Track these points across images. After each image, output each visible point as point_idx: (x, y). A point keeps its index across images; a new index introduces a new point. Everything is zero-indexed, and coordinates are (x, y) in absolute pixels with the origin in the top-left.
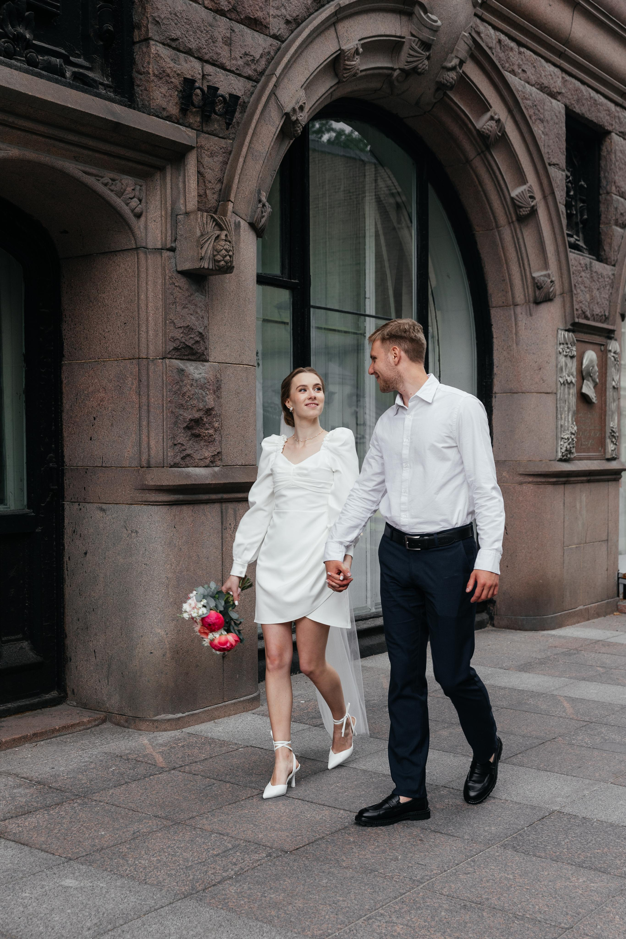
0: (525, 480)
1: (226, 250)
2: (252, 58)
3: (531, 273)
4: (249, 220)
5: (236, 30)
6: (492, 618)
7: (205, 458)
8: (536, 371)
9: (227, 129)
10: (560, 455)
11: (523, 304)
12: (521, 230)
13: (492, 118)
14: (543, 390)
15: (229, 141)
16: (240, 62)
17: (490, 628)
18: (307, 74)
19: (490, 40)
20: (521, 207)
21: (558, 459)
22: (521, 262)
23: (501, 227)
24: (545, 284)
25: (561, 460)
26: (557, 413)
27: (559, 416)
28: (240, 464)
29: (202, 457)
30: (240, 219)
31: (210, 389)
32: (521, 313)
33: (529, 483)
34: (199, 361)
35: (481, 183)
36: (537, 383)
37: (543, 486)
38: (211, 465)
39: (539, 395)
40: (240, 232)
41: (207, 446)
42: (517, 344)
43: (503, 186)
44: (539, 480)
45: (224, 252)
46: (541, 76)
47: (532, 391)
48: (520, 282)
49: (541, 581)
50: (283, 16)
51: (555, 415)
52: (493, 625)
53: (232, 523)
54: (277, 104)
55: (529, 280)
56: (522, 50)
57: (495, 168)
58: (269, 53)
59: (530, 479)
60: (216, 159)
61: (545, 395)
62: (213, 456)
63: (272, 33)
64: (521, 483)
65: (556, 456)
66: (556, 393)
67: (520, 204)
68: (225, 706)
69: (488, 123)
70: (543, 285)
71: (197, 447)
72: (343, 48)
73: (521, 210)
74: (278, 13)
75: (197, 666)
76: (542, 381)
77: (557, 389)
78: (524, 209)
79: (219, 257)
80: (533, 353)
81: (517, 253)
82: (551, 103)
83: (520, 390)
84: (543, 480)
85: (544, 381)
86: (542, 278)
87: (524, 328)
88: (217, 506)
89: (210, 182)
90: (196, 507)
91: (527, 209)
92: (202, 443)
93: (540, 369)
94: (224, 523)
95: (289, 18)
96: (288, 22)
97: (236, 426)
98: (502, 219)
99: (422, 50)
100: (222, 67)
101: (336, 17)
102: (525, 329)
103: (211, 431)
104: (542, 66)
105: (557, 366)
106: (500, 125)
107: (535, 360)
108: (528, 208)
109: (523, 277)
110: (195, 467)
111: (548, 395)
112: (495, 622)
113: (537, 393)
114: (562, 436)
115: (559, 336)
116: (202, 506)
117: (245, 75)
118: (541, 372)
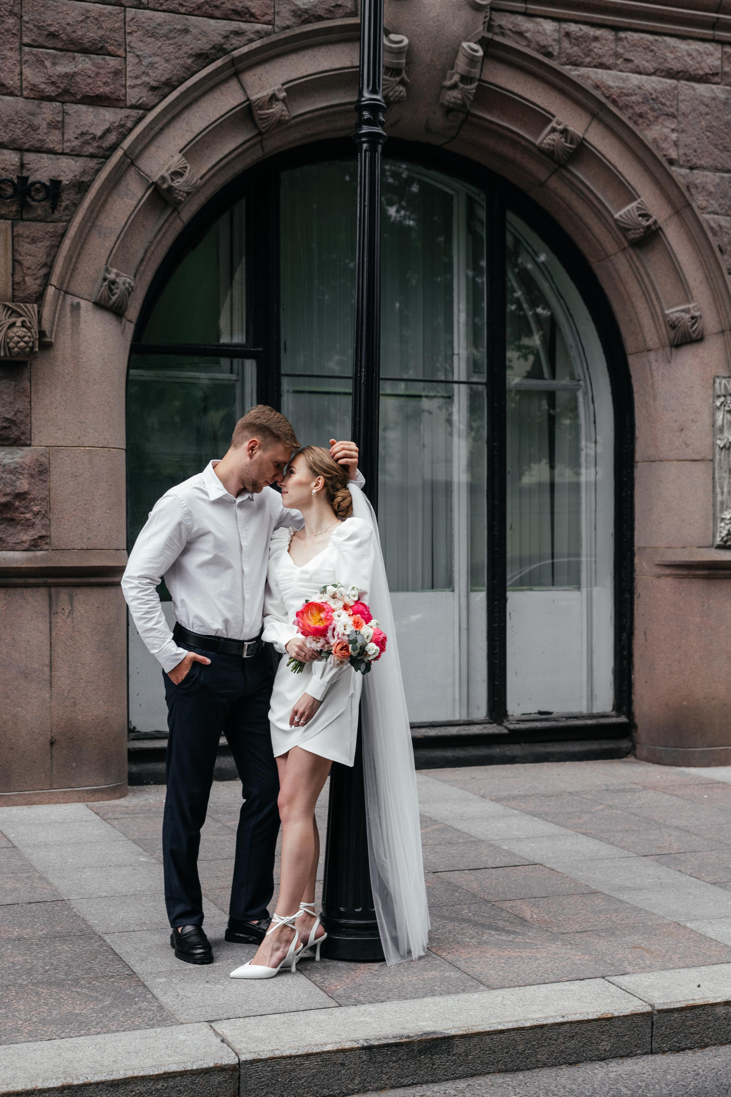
0: (662, 573)
1: (19, 337)
2: (91, 136)
3: (662, 310)
4: (93, 299)
5: (70, 112)
6: (634, 747)
7: (24, 542)
8: (677, 434)
9: (53, 212)
10: (718, 540)
11: (658, 349)
12: (638, 257)
13: (554, 130)
14: (687, 457)
15: (62, 224)
16: (76, 143)
17: (632, 759)
18: (189, 136)
19: (543, 37)
20: (629, 230)
21: (715, 546)
22: (647, 296)
23: (611, 255)
24: (679, 322)
25: (719, 547)
26: (714, 486)
27: (718, 490)
28: (79, 548)
29: (19, 541)
30: (79, 300)
31: (24, 474)
32: (656, 360)
33: (667, 576)
34: (17, 446)
35: (569, 206)
36: (677, 448)
37: (687, 580)
38: (33, 548)
39: (680, 463)
40: (79, 313)
41: (26, 530)
42: (654, 400)
43: (599, 207)
44: (679, 572)
45: (16, 339)
46: (665, 60)
47: (672, 458)
48: (651, 322)
49: (685, 703)
50: (144, 84)
51: (710, 488)
52: (636, 756)
53: (66, 609)
54: (139, 174)
55: (661, 319)
56: (622, 35)
57: (581, 187)
58: (122, 126)
59: (668, 571)
60: (39, 245)
61: (691, 463)
62: (33, 540)
63: (129, 103)
64: (659, 576)
65: (713, 541)
66: (712, 460)
67: (627, 226)
68: (50, 793)
69: (549, 137)
70: (677, 322)
71: (11, 530)
72: (254, 97)
73: (630, 233)
74: (139, 82)
75: (12, 749)
76: (684, 446)
77: (714, 455)
78: (633, 231)
79: (11, 345)
80: (672, 410)
81: (640, 285)
82: (694, 90)
83: (657, 458)
84: (685, 572)
85: (687, 445)
86: (677, 315)
87: (660, 378)
88: (43, 591)
89: (29, 268)
90: (11, 591)
91: (637, 231)
92: (19, 527)
93: (682, 430)
94: (54, 608)
95: (154, 84)
96: (153, 89)
97: (72, 509)
98: (611, 247)
99: (391, 76)
100: (51, 152)
101: (233, 68)
102: (663, 379)
103: (28, 516)
104: (668, 47)
105: (713, 425)
106: (569, 136)
107: (675, 418)
108: (639, 229)
109: (653, 315)
110: (10, 550)
111: (694, 463)
112: (638, 752)
113: (678, 460)
114: (723, 517)
115: (717, 385)
116: (20, 590)
117: (85, 154)
118: (683, 435)
